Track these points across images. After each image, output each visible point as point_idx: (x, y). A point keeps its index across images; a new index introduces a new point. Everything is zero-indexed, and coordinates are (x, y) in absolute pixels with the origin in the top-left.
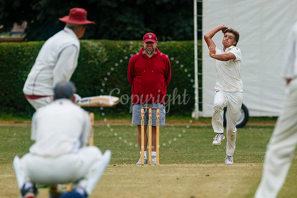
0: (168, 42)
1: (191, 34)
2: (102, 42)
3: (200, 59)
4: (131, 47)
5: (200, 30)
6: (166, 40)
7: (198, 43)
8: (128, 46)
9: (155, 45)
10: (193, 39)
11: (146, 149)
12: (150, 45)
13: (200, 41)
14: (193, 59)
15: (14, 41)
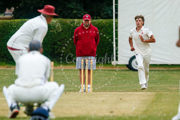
0: (98, 20)
1: (111, 15)
2: (58, 20)
3: (117, 30)
4: (76, 23)
5: (116, 13)
6: (97, 19)
7: (115, 20)
8: (74, 22)
9: (90, 22)
10: (112, 18)
11: (84, 83)
12: (87, 22)
13: (116, 19)
14: (113, 30)
15: (6, 19)
